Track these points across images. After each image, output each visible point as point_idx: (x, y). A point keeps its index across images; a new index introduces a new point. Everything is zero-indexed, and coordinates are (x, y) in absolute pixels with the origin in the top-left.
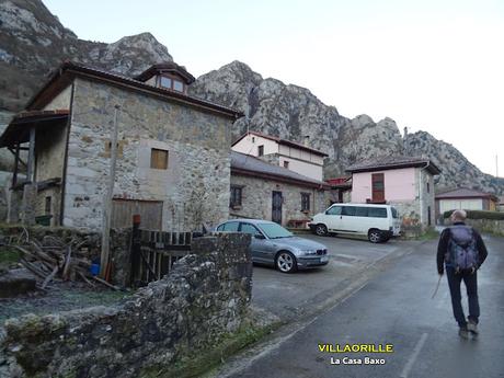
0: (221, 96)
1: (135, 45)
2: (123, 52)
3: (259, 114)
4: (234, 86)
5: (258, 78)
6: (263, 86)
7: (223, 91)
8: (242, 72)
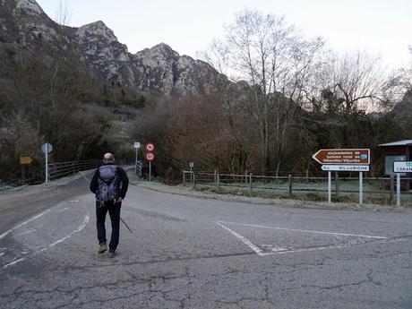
0: (155, 69)
1: (96, 33)
2: (88, 38)
3: (179, 82)
4: (163, 63)
5: (176, 55)
6: (180, 61)
7: (156, 66)
8: (167, 51)
